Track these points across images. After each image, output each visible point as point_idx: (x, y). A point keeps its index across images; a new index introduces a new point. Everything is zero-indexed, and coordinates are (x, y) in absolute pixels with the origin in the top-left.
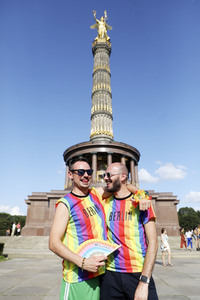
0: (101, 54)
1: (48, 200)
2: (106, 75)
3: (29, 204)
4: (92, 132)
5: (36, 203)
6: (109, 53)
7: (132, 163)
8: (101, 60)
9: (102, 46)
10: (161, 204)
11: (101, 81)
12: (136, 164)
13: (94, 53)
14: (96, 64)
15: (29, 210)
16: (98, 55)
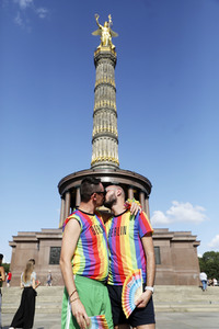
0: (105, 65)
1: (38, 242)
2: (110, 89)
3: (14, 247)
4: (93, 159)
5: (23, 245)
6: (115, 64)
7: (142, 196)
8: (104, 72)
9: (105, 55)
10: (176, 245)
11: (105, 97)
12: (146, 197)
13: (96, 64)
14: (98, 77)
15: (13, 254)
16: (101, 66)
